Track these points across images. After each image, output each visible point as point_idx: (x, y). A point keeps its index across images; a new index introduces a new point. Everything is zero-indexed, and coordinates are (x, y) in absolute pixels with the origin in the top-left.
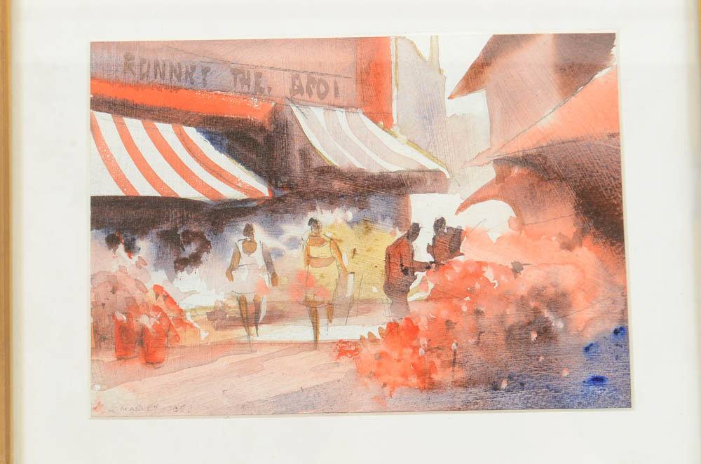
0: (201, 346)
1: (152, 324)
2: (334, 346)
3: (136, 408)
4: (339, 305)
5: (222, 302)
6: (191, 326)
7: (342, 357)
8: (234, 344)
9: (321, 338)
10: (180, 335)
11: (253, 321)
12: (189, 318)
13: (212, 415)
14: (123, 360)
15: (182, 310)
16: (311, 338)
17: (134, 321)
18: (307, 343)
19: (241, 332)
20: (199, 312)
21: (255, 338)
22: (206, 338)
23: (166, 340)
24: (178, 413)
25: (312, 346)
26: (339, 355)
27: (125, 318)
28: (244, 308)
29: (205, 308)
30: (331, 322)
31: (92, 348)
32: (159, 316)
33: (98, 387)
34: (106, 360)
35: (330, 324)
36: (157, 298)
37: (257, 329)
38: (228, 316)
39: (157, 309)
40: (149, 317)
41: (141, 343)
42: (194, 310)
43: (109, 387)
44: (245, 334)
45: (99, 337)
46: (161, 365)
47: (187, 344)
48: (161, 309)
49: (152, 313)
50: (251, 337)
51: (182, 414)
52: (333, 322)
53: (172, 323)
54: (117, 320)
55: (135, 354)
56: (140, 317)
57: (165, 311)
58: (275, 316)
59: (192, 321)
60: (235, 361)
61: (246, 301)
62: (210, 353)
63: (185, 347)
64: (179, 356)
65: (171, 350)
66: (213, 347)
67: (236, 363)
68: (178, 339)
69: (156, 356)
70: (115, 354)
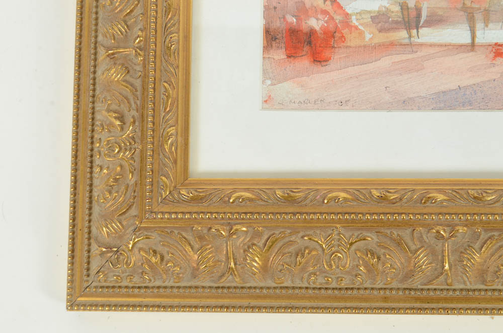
0: (365, 46)
1: (320, 26)
2: (490, 48)
3: (304, 102)
4: (495, 11)
5: (385, 7)
6: (356, 28)
7: (497, 59)
8: (396, 45)
9: (477, 41)
10: (346, 36)
11: (414, 24)
12: (354, 21)
13: (374, 109)
14: (292, 58)
15: (348, 14)
16: (468, 40)
17: (303, 23)
18: (464, 45)
19: (403, 34)
20: (363, 16)
21: (415, 40)
22: (370, 39)
23: (333, 41)
24: (341, 107)
25: (469, 48)
26: (495, 56)
27: (295, 20)
28: (405, 13)
29: (370, 12)
30: (487, 26)
31: (264, 47)
32: (326, 19)
33: (269, 82)
34: (276, 57)
35: (486, 28)
36: (324, 3)
37: (418, 32)
38: (390, 19)
39: (325, 12)
40: (318, 19)
41: (310, 43)
42: (360, 13)
43: (280, 82)
44: (407, 36)
45: (270, 37)
46: (328, 63)
47: (352, 44)
48: (328, 12)
49: (320, 16)
50: (412, 39)
51: (348, 108)
52: (489, 26)
53: (339, 25)
54: (287, 22)
55: (304, 53)
56: (308, 20)
57: (332, 14)
58: (435, 20)
59: (357, 24)
60: (396, 60)
61: (407, 6)
62: (374, 53)
63: (350, 47)
64: (345, 55)
65: (337, 49)
66: (377, 48)
67: (398, 62)
68: (343, 40)
69: (324, 55)
70: (285, 53)
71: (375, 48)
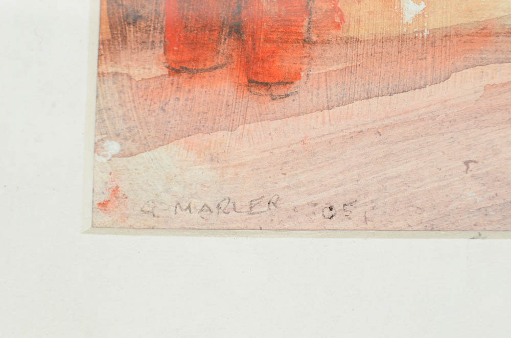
0: (402, 39)
3: (219, 206)
8: (497, 35)
10: (345, 9)
13: (432, 228)
14: (185, 75)
22: (417, 17)
24: (330, 224)
31: (102, 43)
33: (113, 147)
34: (137, 72)
43: (146, 147)
46: (292, 88)
47: (363, 33)
51: (349, 224)
55: (220, 60)
60: (497, 80)
62: (430, 59)
63: (358, 41)
64: (340, 67)
65: (318, 50)
66: (438, 42)
67: (503, 85)
68: (338, 20)
69: (278, 64)
70: (163, 59)
71: (433, 44)
